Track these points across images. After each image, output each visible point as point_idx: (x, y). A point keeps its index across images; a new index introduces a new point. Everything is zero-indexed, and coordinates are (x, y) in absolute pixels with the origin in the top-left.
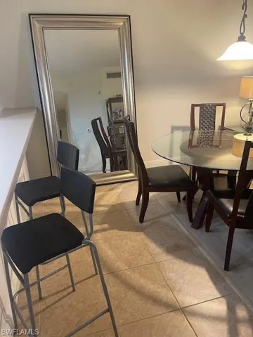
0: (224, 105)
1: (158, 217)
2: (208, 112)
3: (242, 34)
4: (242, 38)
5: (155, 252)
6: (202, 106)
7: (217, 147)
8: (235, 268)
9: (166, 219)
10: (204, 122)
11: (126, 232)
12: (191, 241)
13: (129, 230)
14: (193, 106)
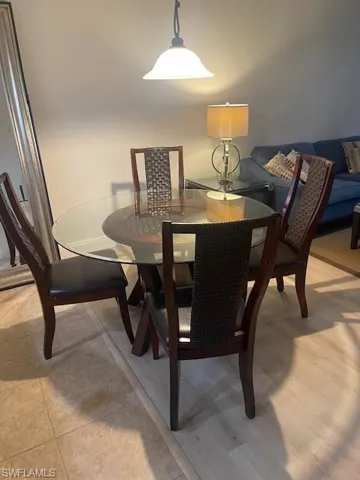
0: (179, 150)
1: (79, 344)
2: (157, 161)
3: (177, 35)
4: (177, 42)
5: (60, 415)
6: (147, 152)
7: (179, 213)
8: (190, 421)
9: (93, 345)
10: (154, 177)
11: (16, 383)
12: (127, 382)
13: (21, 377)
14: (134, 152)
